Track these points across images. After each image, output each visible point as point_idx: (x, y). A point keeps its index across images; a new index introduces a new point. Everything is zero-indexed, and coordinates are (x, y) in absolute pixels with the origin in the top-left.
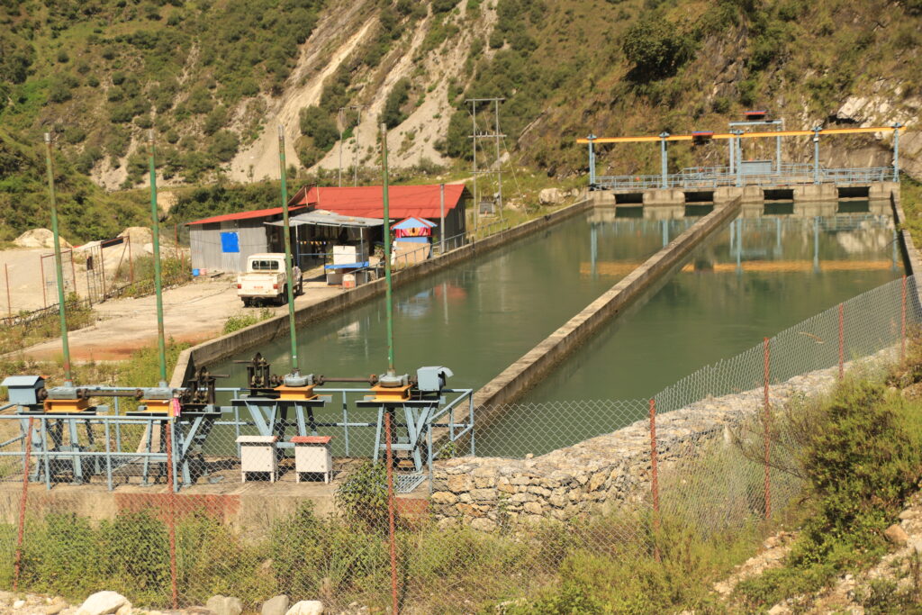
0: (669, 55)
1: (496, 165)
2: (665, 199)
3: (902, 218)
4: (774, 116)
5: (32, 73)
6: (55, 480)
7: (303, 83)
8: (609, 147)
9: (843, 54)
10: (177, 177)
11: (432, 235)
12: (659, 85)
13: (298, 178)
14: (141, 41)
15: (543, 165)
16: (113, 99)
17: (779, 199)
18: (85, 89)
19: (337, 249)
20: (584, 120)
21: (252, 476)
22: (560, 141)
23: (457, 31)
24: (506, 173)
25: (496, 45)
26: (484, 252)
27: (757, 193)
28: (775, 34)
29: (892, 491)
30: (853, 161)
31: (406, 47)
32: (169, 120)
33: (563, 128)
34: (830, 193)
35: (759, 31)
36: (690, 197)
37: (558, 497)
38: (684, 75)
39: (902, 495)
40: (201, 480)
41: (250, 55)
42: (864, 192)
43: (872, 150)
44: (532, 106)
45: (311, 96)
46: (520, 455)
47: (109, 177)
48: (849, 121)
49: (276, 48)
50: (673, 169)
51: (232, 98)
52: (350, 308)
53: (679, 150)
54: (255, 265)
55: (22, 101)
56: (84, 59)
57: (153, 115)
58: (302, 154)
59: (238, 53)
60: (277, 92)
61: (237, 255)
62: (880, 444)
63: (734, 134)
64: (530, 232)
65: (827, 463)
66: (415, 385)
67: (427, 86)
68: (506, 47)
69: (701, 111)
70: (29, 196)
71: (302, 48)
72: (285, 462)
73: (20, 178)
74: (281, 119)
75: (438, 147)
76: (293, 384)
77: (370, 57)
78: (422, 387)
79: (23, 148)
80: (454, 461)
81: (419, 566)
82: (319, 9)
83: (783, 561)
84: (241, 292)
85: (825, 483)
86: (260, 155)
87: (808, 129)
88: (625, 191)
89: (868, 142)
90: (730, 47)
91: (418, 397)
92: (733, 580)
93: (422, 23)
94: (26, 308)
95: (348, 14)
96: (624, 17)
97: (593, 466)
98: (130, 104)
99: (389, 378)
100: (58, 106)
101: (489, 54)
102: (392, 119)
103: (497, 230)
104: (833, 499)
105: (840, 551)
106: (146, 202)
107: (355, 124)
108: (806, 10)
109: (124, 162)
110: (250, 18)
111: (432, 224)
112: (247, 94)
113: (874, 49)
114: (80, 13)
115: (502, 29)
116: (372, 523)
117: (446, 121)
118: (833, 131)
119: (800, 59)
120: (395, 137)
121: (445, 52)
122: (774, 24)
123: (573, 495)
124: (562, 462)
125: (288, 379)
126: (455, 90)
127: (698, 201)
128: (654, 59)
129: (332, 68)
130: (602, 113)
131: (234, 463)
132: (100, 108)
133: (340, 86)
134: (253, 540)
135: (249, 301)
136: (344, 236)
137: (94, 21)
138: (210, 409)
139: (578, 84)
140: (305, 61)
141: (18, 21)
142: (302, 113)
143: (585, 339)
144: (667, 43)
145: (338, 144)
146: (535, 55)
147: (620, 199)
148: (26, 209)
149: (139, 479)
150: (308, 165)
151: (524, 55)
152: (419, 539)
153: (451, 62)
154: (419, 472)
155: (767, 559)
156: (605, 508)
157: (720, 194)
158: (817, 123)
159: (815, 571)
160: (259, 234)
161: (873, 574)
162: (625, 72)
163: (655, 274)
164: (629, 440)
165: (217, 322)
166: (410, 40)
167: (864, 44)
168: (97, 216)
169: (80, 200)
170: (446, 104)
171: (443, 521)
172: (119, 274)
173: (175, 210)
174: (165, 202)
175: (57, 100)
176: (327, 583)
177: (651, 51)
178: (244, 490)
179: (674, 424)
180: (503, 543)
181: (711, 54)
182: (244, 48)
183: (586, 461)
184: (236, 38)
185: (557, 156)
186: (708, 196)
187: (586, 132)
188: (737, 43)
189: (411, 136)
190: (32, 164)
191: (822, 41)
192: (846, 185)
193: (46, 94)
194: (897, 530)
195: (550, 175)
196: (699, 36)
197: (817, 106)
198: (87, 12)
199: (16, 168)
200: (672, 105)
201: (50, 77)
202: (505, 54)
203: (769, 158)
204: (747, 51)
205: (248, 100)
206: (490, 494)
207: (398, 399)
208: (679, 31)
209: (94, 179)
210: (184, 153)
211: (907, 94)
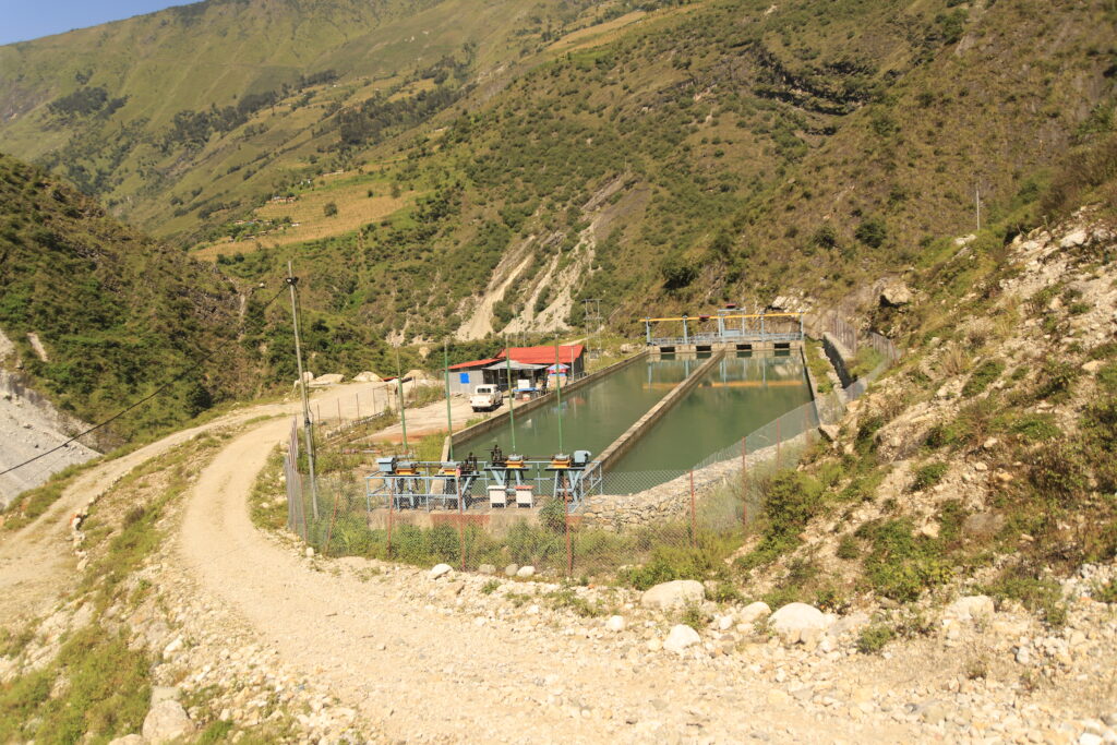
0: (686, 275)
1: (598, 332)
2: (686, 350)
3: (806, 361)
4: (740, 306)
5: (357, 288)
6: (402, 508)
7: (494, 289)
8: (656, 323)
9: (773, 275)
10: (429, 339)
11: (568, 372)
12: (681, 290)
13: (492, 340)
14: (412, 270)
15: (622, 332)
16: (397, 300)
17: (744, 349)
18: (383, 296)
19: (520, 381)
20: (643, 308)
21: (495, 505)
22: (631, 319)
23: (574, 260)
24: (603, 336)
25: (595, 268)
26: (594, 380)
27: (734, 346)
28: (739, 265)
29: (801, 518)
30: (781, 329)
31: (548, 269)
32: (426, 310)
33: (632, 312)
34: (770, 346)
35: (730, 263)
36: (699, 348)
37: (645, 514)
38: (694, 285)
39: (806, 519)
40: (471, 507)
41: (468, 275)
42: (787, 345)
43: (790, 323)
44: (615, 299)
45: (499, 295)
46: (626, 494)
47: (395, 340)
48: (778, 309)
49: (480, 271)
50: (690, 334)
51: (458, 297)
52: (527, 412)
53: (692, 324)
54: (479, 391)
55: (352, 303)
56: (383, 280)
57: (417, 307)
58: (494, 326)
59: (461, 275)
60: (481, 294)
61: (468, 385)
62: (797, 497)
63: (720, 316)
64: (618, 368)
65: (773, 506)
66: (573, 460)
67: (559, 289)
68: (600, 268)
69: (703, 304)
70: (357, 352)
71: (494, 271)
72: (511, 499)
73: (352, 343)
74: (483, 307)
75: (565, 321)
76: (514, 460)
77: (529, 275)
78: (577, 461)
79: (354, 328)
80: (594, 497)
81: (580, 550)
82: (502, 252)
83: (755, 549)
84: (473, 405)
85: (773, 515)
86: (472, 327)
87: (758, 313)
88: (665, 346)
89: (788, 319)
90: (717, 271)
91: (575, 466)
92: (733, 558)
93: (555, 257)
94: (366, 415)
95: (517, 254)
96: (660, 253)
97: (662, 499)
98: (406, 302)
99: (560, 457)
100: (369, 305)
101: (591, 272)
102: (540, 308)
103: (600, 368)
104: (776, 521)
105: (780, 545)
106: (415, 352)
107: (523, 309)
108: (754, 253)
109: (402, 332)
110: (467, 257)
111: (567, 367)
112: (465, 295)
113: (790, 272)
114: (381, 258)
115: (598, 259)
116: (556, 528)
117: (569, 307)
118: (770, 314)
119: (752, 277)
120: (542, 316)
121: (568, 272)
122: (738, 260)
123: (652, 513)
124: (647, 497)
125: (511, 457)
126: (573, 291)
127: (703, 351)
128: (678, 277)
129: (509, 282)
130: (652, 305)
131: (485, 499)
132: (391, 305)
133: (513, 290)
134: (498, 537)
135: (476, 409)
136: (522, 374)
137: (388, 261)
138: (475, 473)
139: (639, 289)
140: (496, 277)
141: (350, 263)
142: (494, 305)
143: (650, 427)
144: (684, 269)
145: (513, 320)
146: (616, 272)
147: (663, 350)
148: (355, 359)
149: (440, 507)
150: (497, 332)
151: (610, 272)
152: (579, 536)
153: (572, 277)
154: (576, 503)
155: (748, 548)
156: (668, 519)
157: (714, 347)
158: (762, 310)
159: (769, 553)
160: (479, 375)
161: (794, 554)
162: (663, 283)
163: (683, 391)
164: (679, 485)
165: (460, 421)
166: (550, 265)
167: (785, 269)
168: (390, 361)
169: (382, 353)
170: (569, 298)
171: (590, 527)
172: (410, 396)
173: (429, 356)
174: (424, 352)
175: (369, 302)
176: (536, 557)
177: (676, 274)
178: (492, 512)
179: (700, 475)
180: (619, 537)
181: (707, 275)
182: (464, 272)
183: (658, 496)
184: (460, 267)
185: (629, 327)
186: (708, 348)
187: (645, 316)
188: (719, 269)
189: (551, 316)
190: (358, 336)
191: (763, 268)
192: (778, 342)
193: (364, 299)
194: (803, 535)
195: (626, 337)
196: (700, 266)
197: (762, 301)
198: (385, 257)
199: (350, 338)
200: (688, 300)
201: (366, 289)
202: (599, 272)
203: (738, 327)
204: (725, 273)
205: (466, 299)
206: (612, 514)
207: (565, 467)
208: (690, 263)
209: (387, 341)
210: (433, 327)
211: (806, 295)
